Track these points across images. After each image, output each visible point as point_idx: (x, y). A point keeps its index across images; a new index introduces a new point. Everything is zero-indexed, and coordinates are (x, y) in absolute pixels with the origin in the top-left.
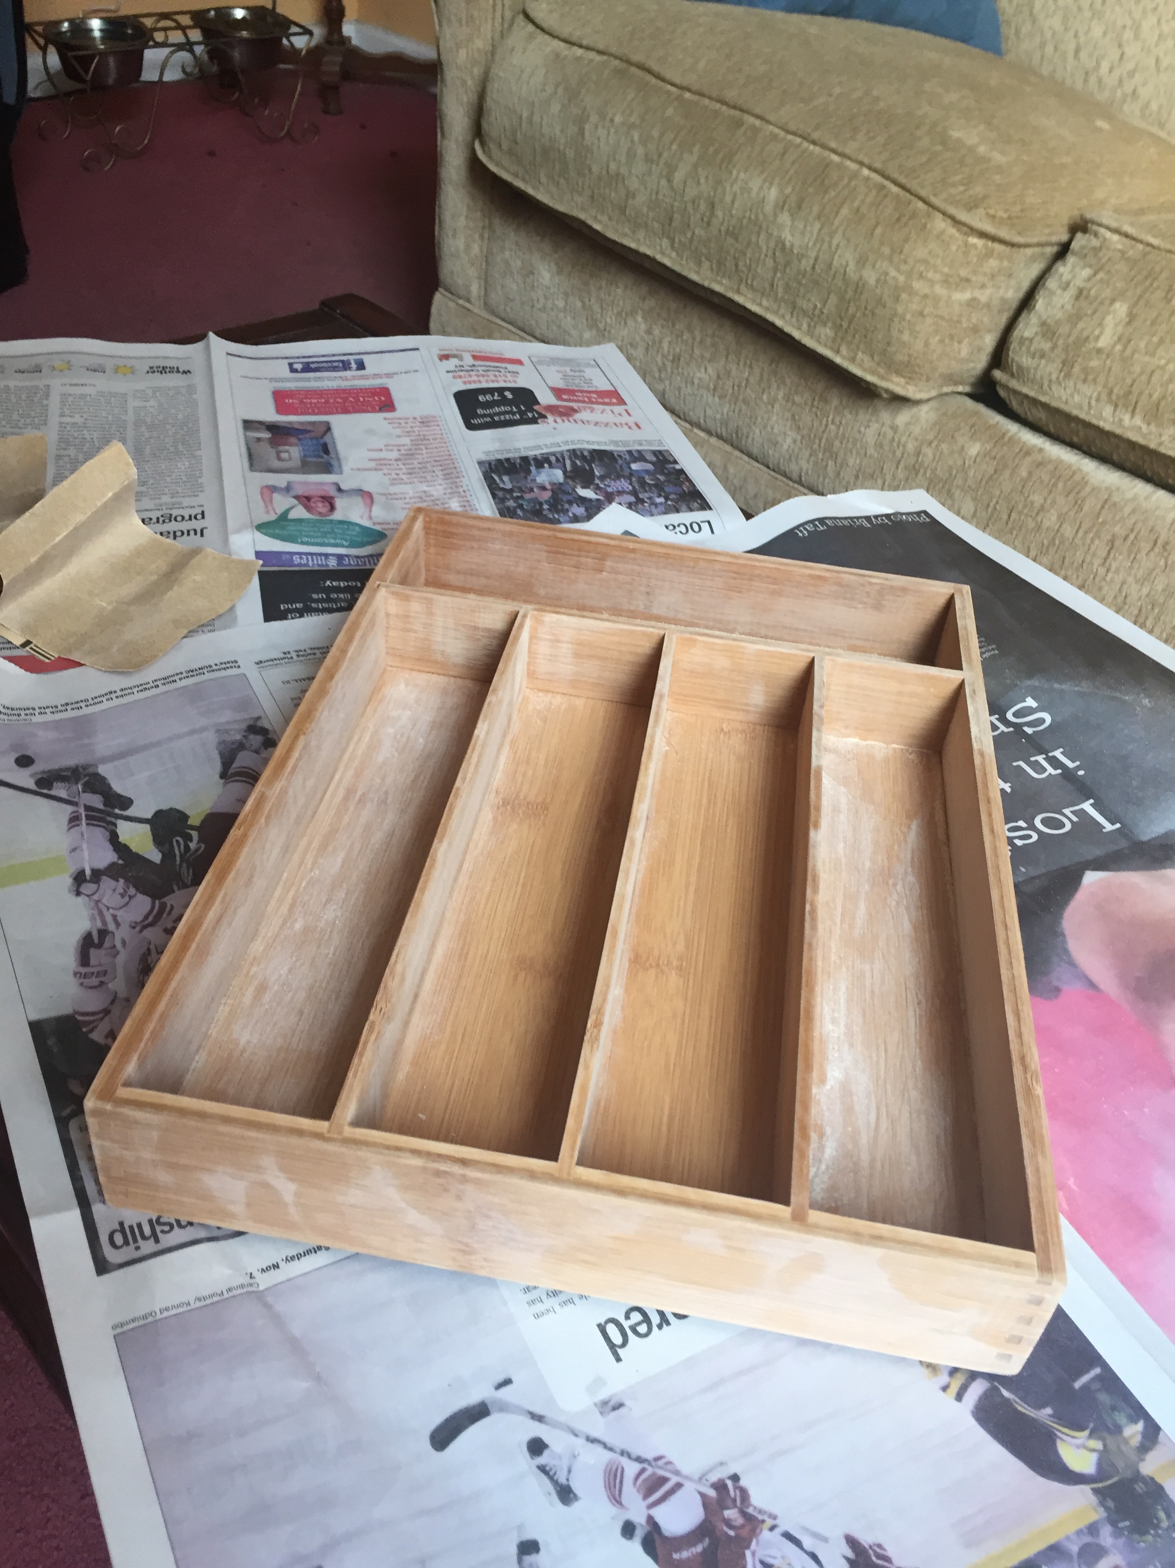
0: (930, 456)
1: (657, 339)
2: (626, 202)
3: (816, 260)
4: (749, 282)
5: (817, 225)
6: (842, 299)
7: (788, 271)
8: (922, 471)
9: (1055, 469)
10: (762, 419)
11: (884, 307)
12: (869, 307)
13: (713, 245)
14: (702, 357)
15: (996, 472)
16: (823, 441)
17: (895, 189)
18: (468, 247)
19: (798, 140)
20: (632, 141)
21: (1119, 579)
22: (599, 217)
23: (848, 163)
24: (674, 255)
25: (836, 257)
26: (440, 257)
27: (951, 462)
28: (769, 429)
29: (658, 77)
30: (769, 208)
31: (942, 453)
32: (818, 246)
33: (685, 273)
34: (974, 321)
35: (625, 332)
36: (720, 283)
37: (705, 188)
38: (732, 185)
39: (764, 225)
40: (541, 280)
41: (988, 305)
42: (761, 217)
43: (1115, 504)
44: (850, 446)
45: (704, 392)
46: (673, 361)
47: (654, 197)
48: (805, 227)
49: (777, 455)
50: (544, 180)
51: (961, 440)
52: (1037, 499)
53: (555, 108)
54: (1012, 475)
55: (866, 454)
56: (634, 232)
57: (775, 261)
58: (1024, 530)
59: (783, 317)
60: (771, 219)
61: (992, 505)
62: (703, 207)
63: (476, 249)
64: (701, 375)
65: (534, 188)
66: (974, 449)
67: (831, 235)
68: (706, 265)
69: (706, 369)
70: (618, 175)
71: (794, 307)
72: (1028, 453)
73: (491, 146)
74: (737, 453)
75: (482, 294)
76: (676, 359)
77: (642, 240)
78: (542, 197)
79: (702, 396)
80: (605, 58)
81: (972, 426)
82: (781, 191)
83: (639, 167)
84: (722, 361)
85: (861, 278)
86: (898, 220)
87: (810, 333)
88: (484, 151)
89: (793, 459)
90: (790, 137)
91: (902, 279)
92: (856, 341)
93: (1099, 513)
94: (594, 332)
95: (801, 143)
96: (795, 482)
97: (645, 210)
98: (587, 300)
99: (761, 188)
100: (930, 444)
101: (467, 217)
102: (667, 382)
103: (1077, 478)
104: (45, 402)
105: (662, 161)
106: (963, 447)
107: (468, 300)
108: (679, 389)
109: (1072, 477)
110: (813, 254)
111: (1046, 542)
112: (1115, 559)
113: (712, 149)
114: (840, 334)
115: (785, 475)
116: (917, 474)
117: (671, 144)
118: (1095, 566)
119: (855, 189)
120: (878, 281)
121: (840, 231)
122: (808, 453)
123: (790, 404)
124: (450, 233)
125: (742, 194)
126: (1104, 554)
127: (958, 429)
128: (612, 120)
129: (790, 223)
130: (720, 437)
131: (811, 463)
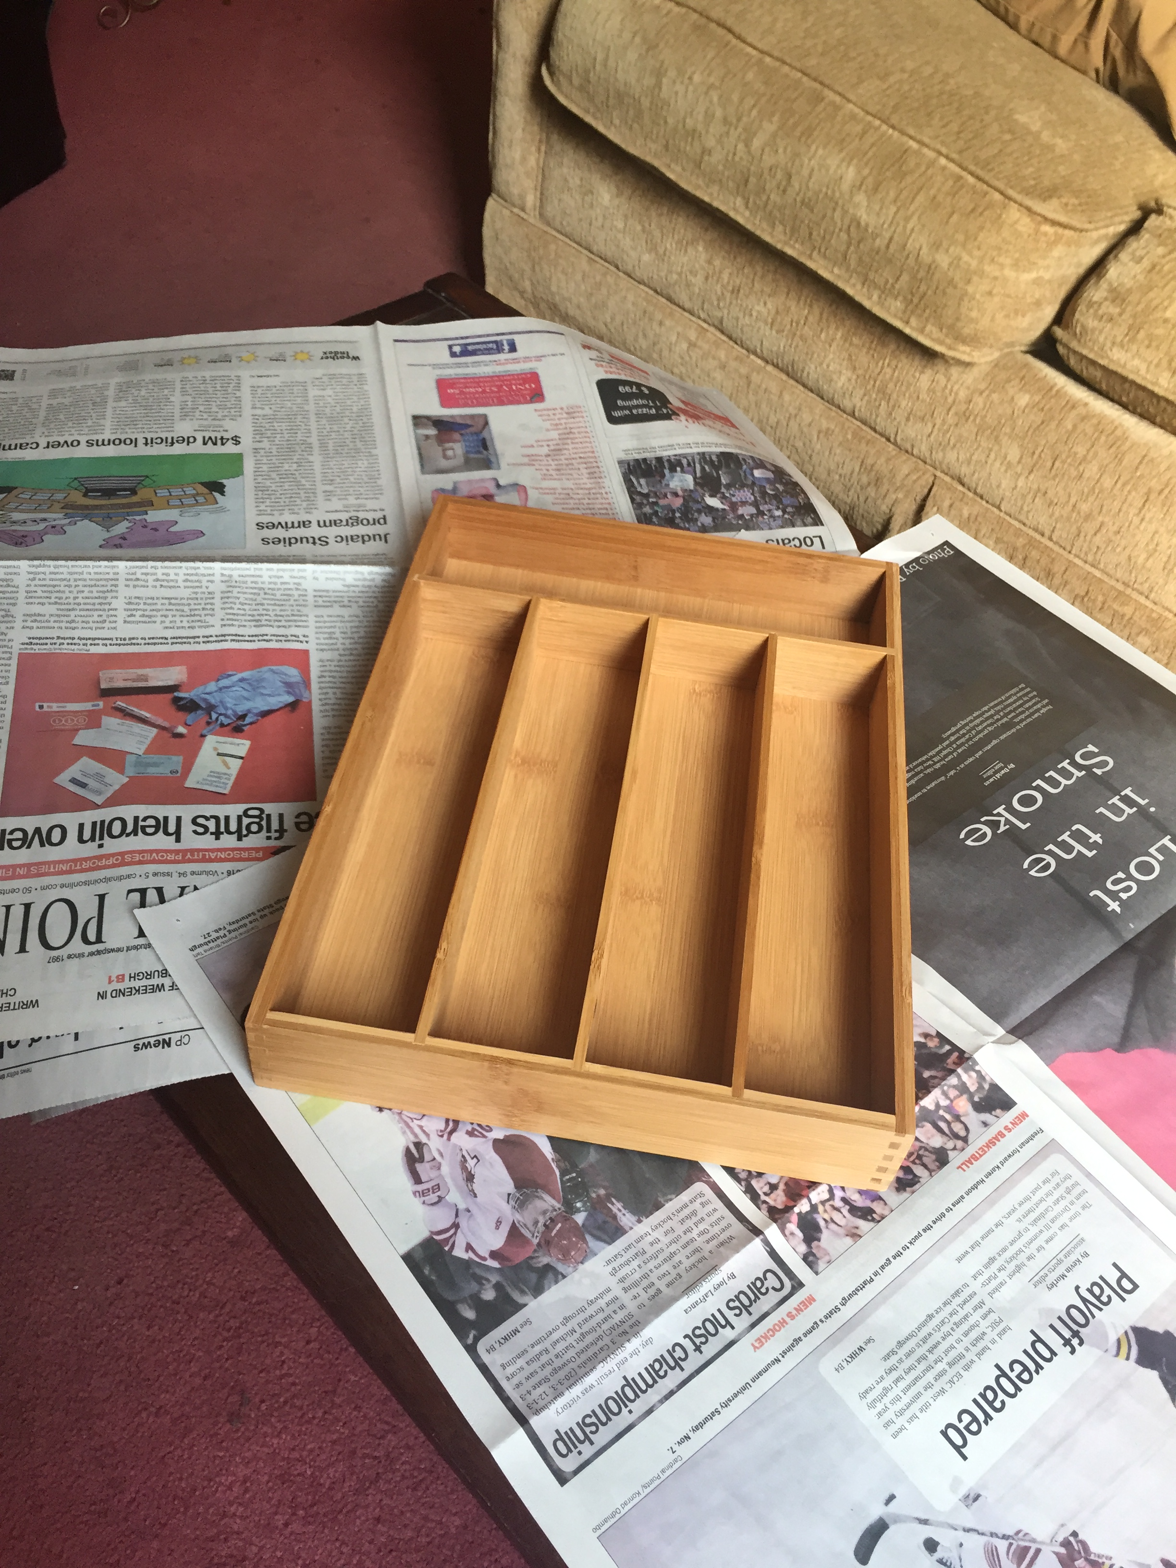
0: (981, 405)
1: (717, 269)
2: (702, 157)
3: (891, 239)
4: (823, 250)
5: (893, 209)
6: (914, 277)
7: (861, 246)
8: (972, 418)
9: (1099, 423)
10: (819, 356)
11: (955, 287)
12: (941, 288)
13: (787, 212)
14: (762, 291)
15: (1043, 422)
16: (878, 383)
17: (971, 180)
18: (524, 159)
19: (877, 123)
20: (711, 102)
21: (1152, 528)
22: (673, 166)
23: (925, 150)
24: (747, 213)
25: (910, 241)
26: (495, 164)
27: (1000, 411)
28: (825, 366)
29: (739, 37)
30: (845, 186)
31: (992, 402)
32: (893, 229)
33: (758, 233)
34: (1037, 296)
35: (685, 259)
36: (793, 247)
37: (782, 158)
38: (810, 160)
39: (840, 202)
40: (600, 199)
41: (1050, 282)
42: (837, 194)
43: (1152, 460)
44: (904, 388)
45: (762, 324)
46: (733, 292)
47: (730, 158)
48: (881, 208)
49: (831, 391)
50: (617, 121)
51: (1011, 392)
52: (1081, 451)
53: (632, 56)
54: (1058, 426)
55: (918, 397)
56: (708, 186)
57: (849, 235)
58: (1066, 477)
59: (854, 285)
60: (847, 197)
61: (1037, 453)
62: (779, 175)
63: (532, 161)
64: (759, 308)
65: (605, 126)
66: (1023, 400)
67: (907, 219)
68: (780, 228)
69: (765, 304)
70: (694, 131)
71: (866, 280)
72: (1073, 407)
73: (561, 78)
74: (792, 382)
75: (538, 204)
76: (736, 291)
77: (715, 195)
78: (612, 135)
79: (759, 328)
80: (684, 10)
81: (1023, 378)
82: (859, 172)
83: (716, 128)
84: (783, 297)
85: (934, 261)
86: (973, 210)
87: (881, 303)
88: (553, 80)
89: (847, 396)
90: (869, 118)
91: (974, 263)
92: (926, 315)
93: (1137, 468)
94: (653, 255)
95: (880, 126)
96: (848, 414)
97: (720, 167)
98: (647, 225)
99: (839, 166)
100: (981, 393)
101: (523, 130)
102: (726, 312)
103: (1118, 433)
104: (238, 394)
105: (741, 125)
106: (1013, 398)
107: (523, 209)
108: (737, 319)
109: (1113, 432)
110: (887, 235)
111: (1086, 490)
112: (1149, 510)
113: (791, 121)
114: (910, 308)
115: (839, 407)
116: (967, 419)
117: (751, 110)
118: (1131, 515)
119: (931, 177)
120: (950, 264)
121: (915, 218)
122: (862, 392)
123: (847, 345)
124: (506, 144)
125: (820, 170)
126: (1140, 505)
127: (1009, 381)
128: (690, 78)
129: (865, 203)
130: (776, 366)
131: (864, 402)
